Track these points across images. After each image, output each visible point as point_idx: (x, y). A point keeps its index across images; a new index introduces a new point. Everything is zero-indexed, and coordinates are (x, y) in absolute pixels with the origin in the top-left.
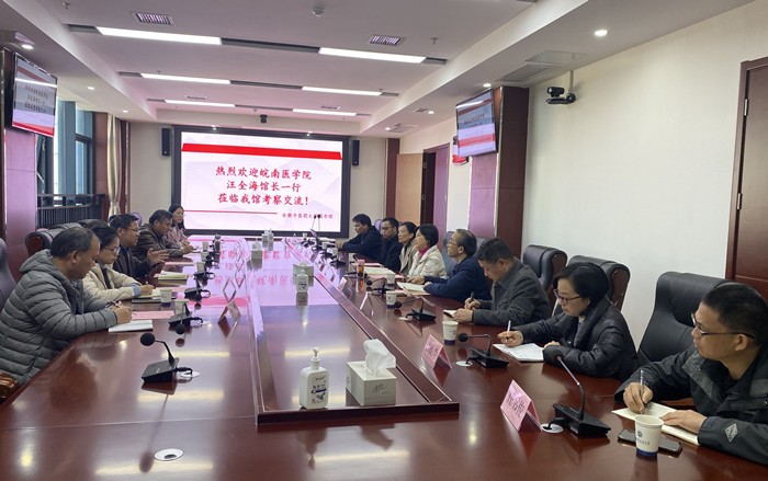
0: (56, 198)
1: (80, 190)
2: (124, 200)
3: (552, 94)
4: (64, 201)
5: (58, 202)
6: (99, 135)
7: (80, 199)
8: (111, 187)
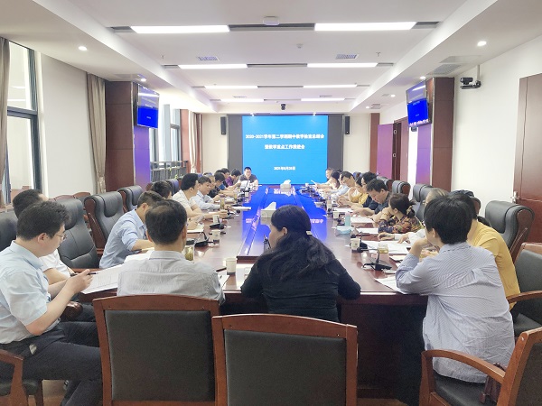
0: (160, 164)
1: (174, 158)
2: (199, 164)
3: (464, 82)
4: (165, 166)
5: (162, 167)
6: (183, 124)
7: (173, 164)
8: (191, 156)
